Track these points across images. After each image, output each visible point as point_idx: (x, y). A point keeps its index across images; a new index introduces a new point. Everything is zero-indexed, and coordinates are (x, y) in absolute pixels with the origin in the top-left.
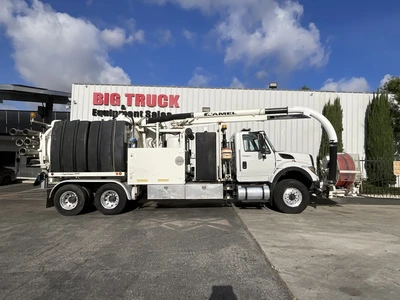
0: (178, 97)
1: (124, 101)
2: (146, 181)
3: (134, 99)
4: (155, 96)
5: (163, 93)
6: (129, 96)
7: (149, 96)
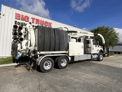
0: (51, 23)
1: (31, 20)
2: (74, 54)
3: (35, 21)
4: (43, 21)
5: (46, 21)
6: (33, 19)
7: (41, 20)
